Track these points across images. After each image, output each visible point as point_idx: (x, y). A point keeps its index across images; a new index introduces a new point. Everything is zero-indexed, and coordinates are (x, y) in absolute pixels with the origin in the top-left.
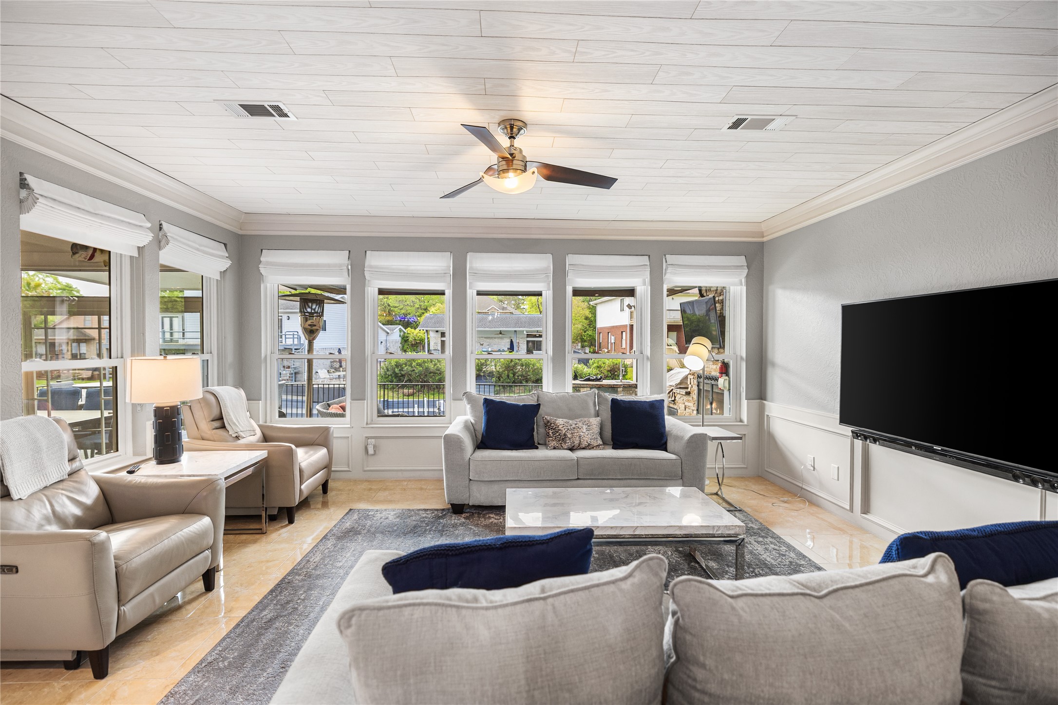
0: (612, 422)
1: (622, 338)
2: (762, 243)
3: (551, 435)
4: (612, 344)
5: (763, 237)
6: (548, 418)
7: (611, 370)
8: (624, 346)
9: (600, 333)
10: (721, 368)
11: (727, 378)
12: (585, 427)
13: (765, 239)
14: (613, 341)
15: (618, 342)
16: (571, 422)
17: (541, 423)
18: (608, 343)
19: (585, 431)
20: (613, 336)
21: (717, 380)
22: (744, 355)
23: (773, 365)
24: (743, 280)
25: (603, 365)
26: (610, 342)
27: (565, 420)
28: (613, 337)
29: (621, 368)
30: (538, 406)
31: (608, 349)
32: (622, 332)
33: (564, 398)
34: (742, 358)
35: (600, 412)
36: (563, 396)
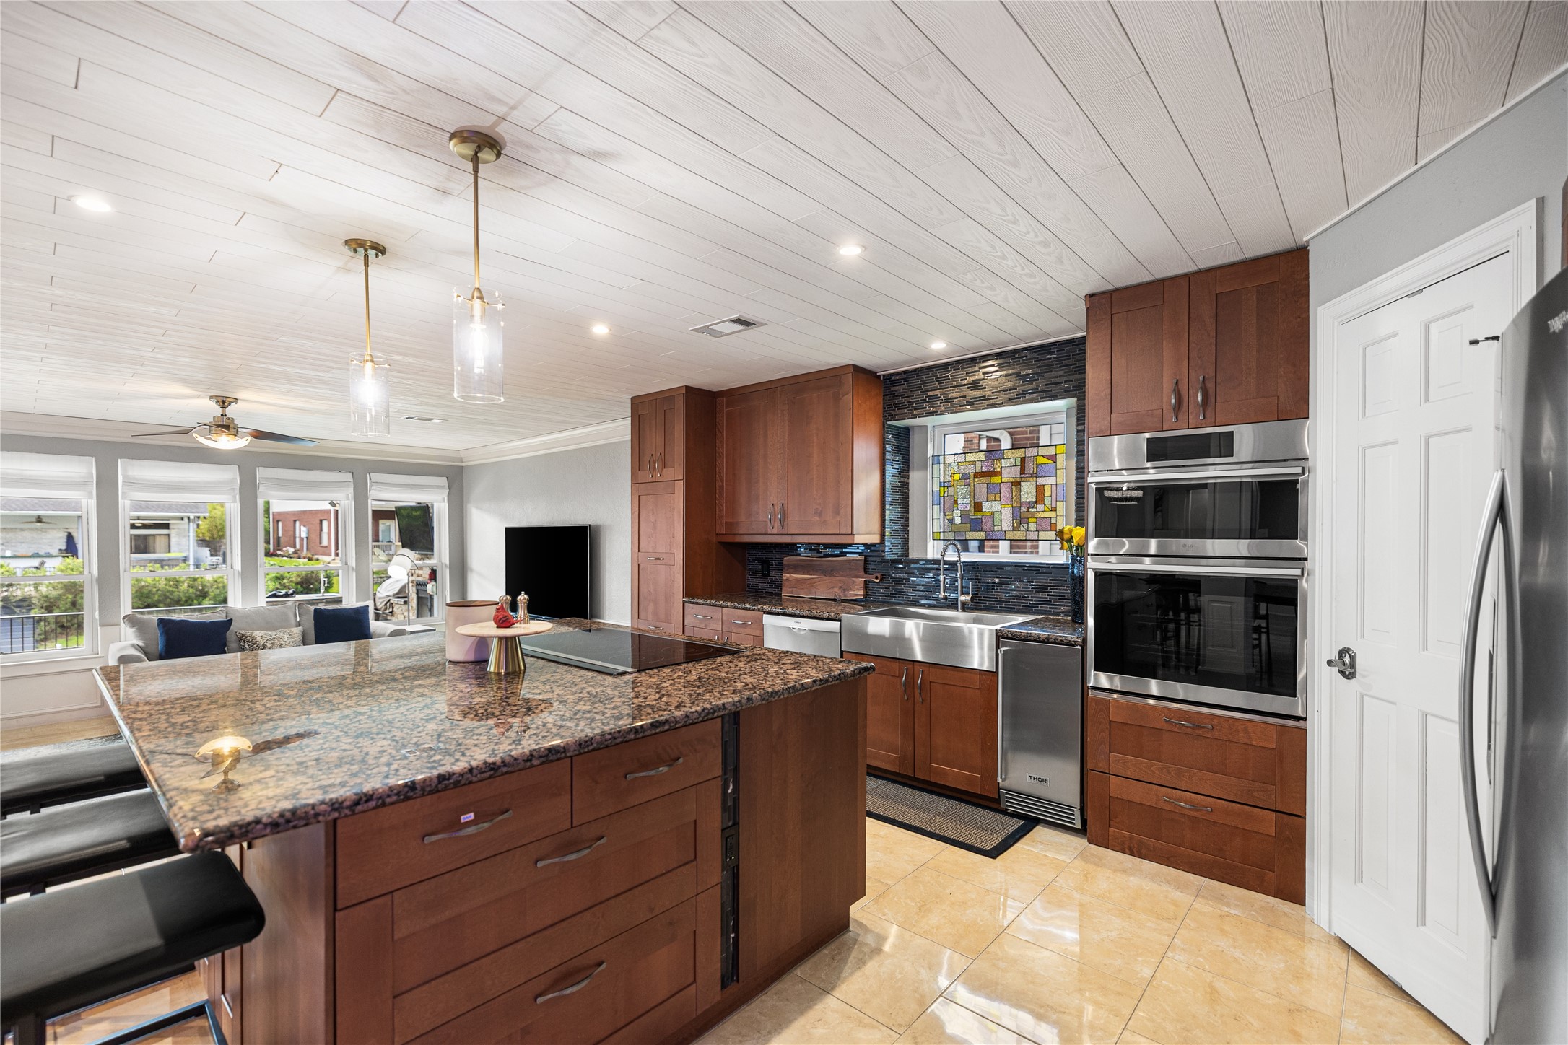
0: (315, 630)
1: (321, 530)
2: (462, 467)
3: (248, 648)
4: (302, 539)
5: (462, 462)
6: (243, 632)
7: (302, 582)
8: (325, 543)
9: (278, 521)
10: (430, 575)
11: (434, 583)
12: (286, 636)
13: (464, 464)
14: (304, 535)
15: (314, 537)
16: (270, 633)
17: (234, 638)
18: (295, 538)
19: (286, 639)
20: (304, 526)
21: (426, 585)
22: (448, 563)
23: (472, 570)
24: (446, 498)
25: (287, 574)
26: (297, 535)
27: (263, 632)
28: (304, 529)
29: (322, 579)
30: (229, 623)
31: (294, 546)
32: (321, 521)
33: (259, 612)
34: (446, 565)
35: (302, 622)
36: (258, 610)
